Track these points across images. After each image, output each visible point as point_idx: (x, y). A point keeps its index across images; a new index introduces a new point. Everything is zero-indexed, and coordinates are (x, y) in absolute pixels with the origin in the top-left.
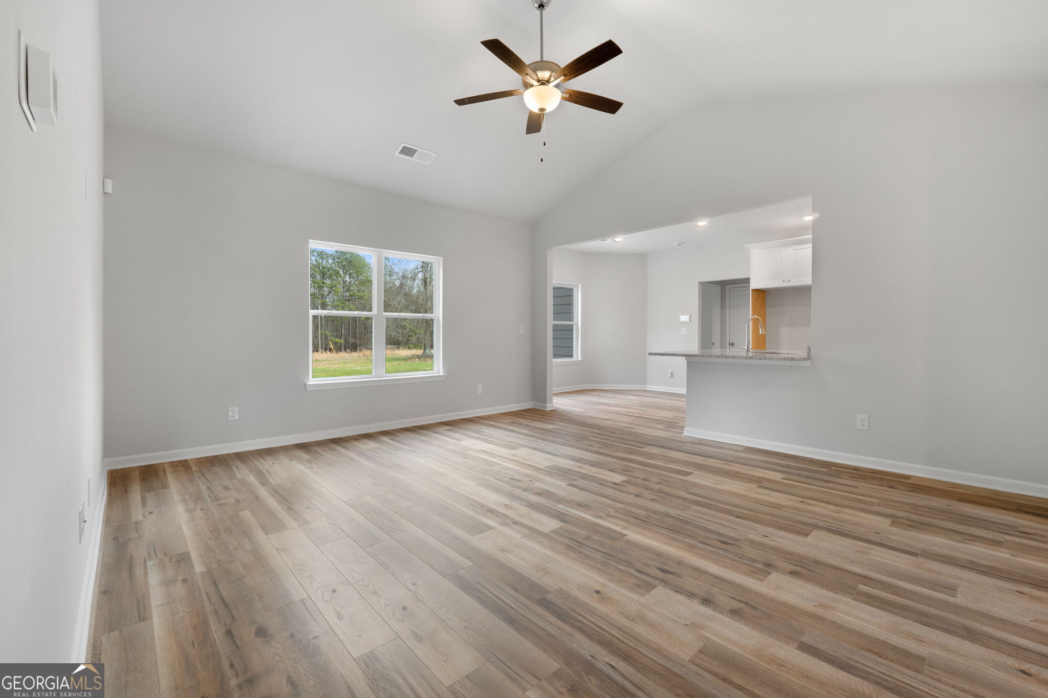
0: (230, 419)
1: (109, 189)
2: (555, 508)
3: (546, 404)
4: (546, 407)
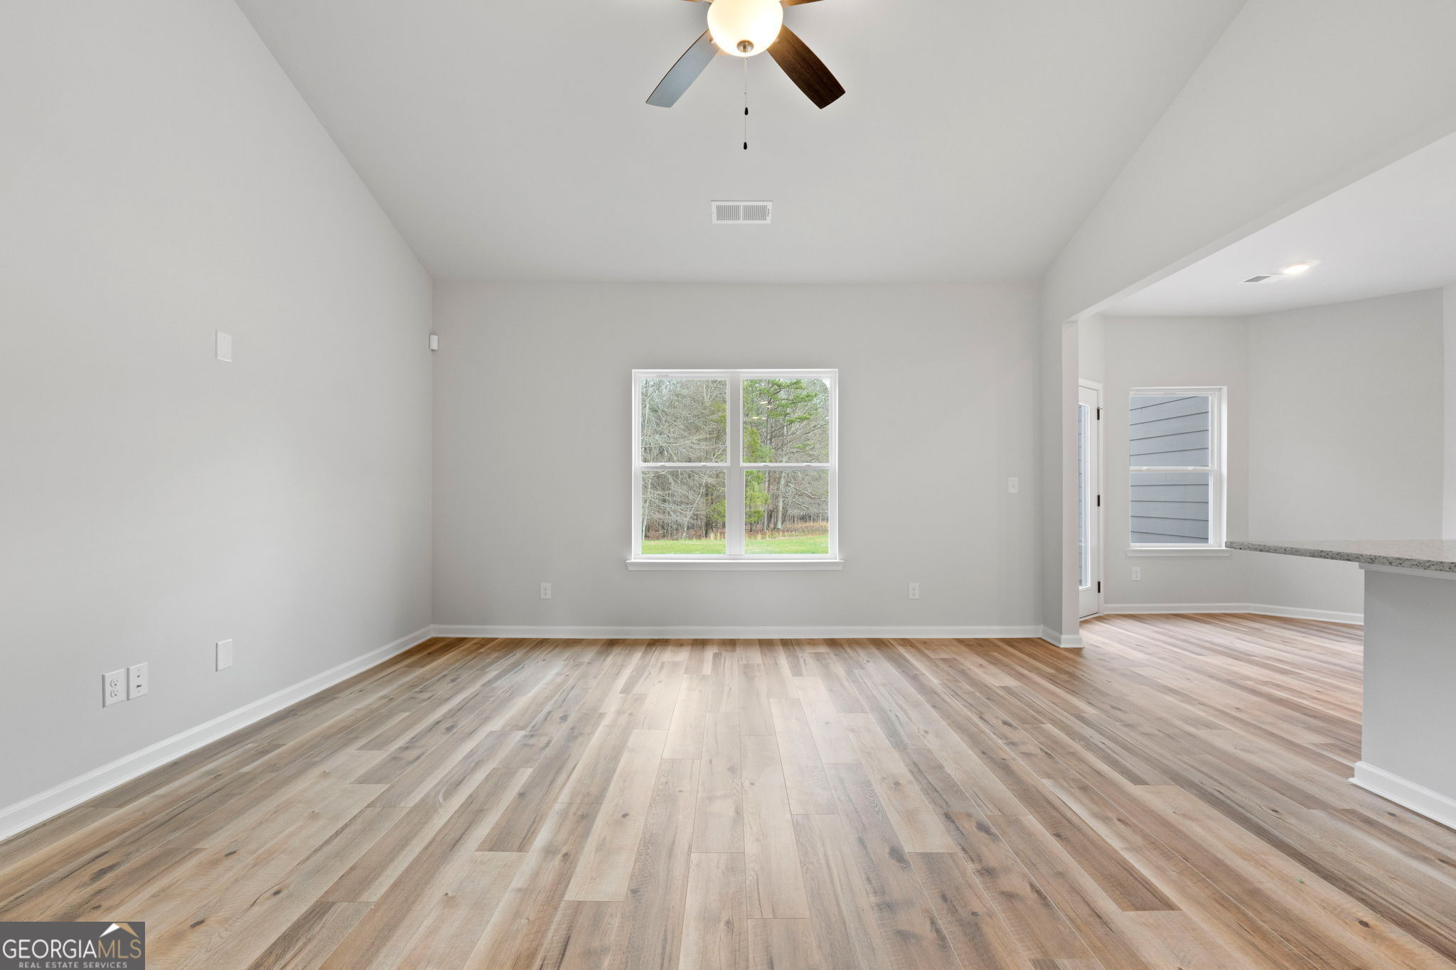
0: (542, 596)
1: (434, 346)
3: (1062, 634)
4: (1060, 641)
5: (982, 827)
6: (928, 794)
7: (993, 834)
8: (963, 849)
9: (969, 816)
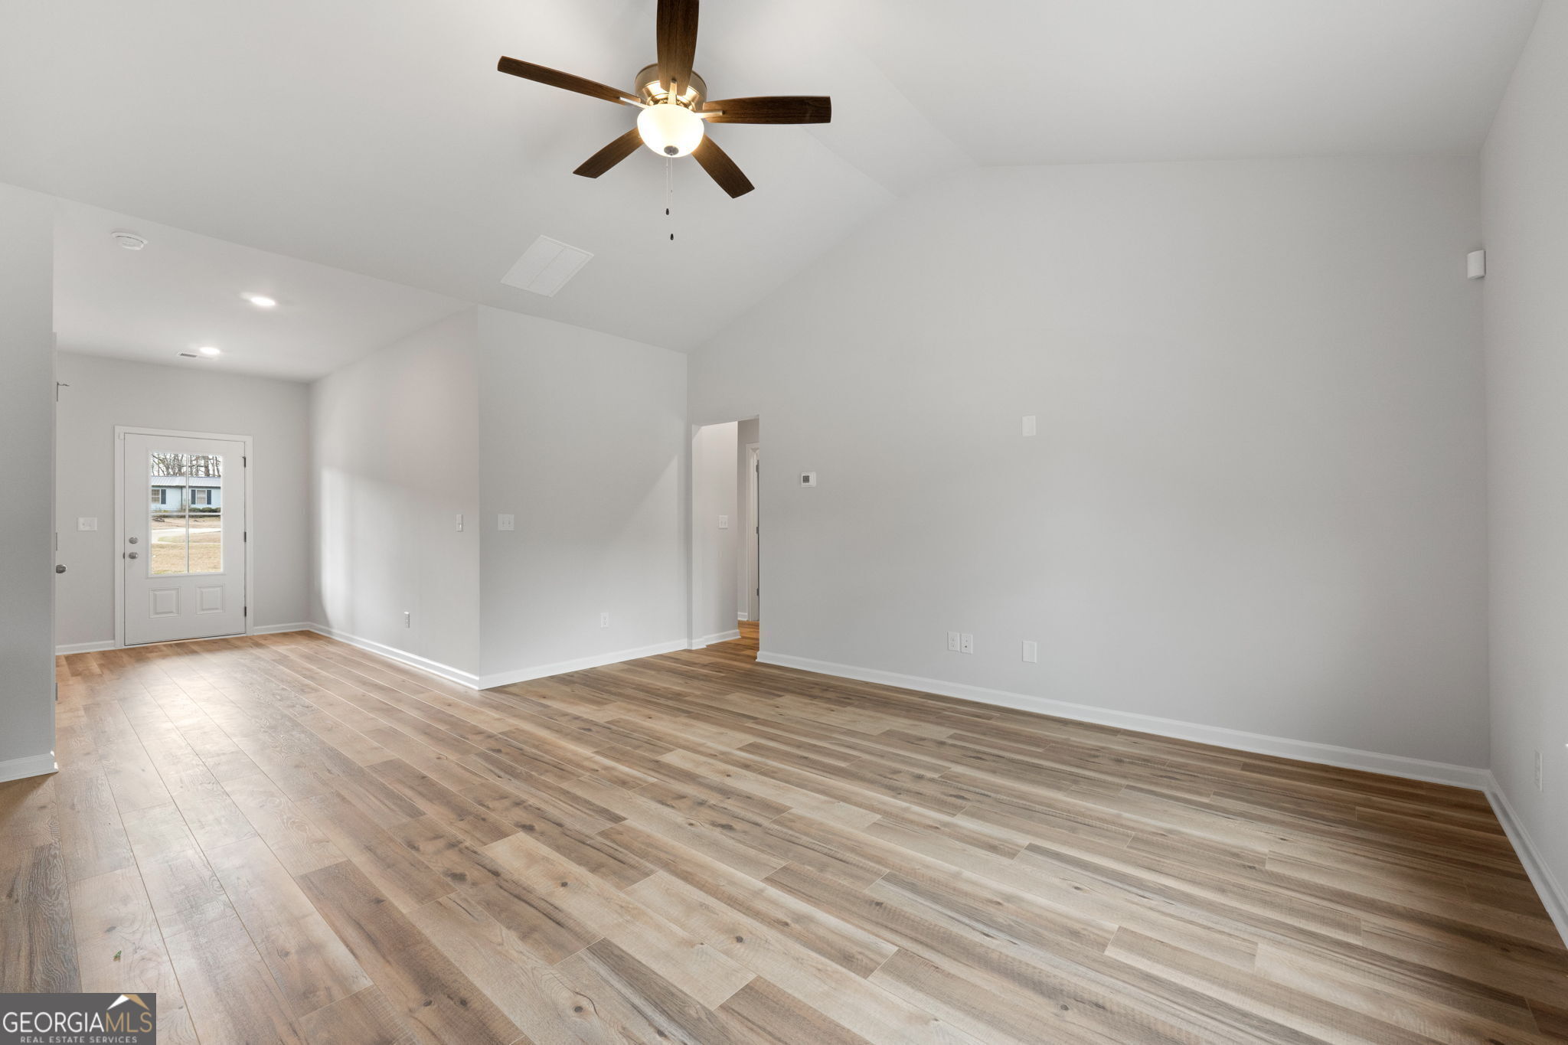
2: (661, 777)
5: (460, 877)
6: (524, 889)
7: (449, 876)
8: (475, 852)
9: (474, 884)
